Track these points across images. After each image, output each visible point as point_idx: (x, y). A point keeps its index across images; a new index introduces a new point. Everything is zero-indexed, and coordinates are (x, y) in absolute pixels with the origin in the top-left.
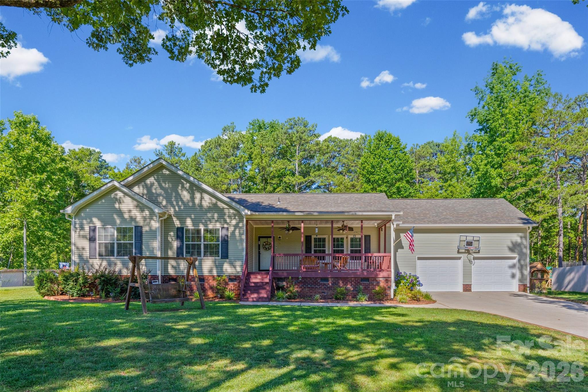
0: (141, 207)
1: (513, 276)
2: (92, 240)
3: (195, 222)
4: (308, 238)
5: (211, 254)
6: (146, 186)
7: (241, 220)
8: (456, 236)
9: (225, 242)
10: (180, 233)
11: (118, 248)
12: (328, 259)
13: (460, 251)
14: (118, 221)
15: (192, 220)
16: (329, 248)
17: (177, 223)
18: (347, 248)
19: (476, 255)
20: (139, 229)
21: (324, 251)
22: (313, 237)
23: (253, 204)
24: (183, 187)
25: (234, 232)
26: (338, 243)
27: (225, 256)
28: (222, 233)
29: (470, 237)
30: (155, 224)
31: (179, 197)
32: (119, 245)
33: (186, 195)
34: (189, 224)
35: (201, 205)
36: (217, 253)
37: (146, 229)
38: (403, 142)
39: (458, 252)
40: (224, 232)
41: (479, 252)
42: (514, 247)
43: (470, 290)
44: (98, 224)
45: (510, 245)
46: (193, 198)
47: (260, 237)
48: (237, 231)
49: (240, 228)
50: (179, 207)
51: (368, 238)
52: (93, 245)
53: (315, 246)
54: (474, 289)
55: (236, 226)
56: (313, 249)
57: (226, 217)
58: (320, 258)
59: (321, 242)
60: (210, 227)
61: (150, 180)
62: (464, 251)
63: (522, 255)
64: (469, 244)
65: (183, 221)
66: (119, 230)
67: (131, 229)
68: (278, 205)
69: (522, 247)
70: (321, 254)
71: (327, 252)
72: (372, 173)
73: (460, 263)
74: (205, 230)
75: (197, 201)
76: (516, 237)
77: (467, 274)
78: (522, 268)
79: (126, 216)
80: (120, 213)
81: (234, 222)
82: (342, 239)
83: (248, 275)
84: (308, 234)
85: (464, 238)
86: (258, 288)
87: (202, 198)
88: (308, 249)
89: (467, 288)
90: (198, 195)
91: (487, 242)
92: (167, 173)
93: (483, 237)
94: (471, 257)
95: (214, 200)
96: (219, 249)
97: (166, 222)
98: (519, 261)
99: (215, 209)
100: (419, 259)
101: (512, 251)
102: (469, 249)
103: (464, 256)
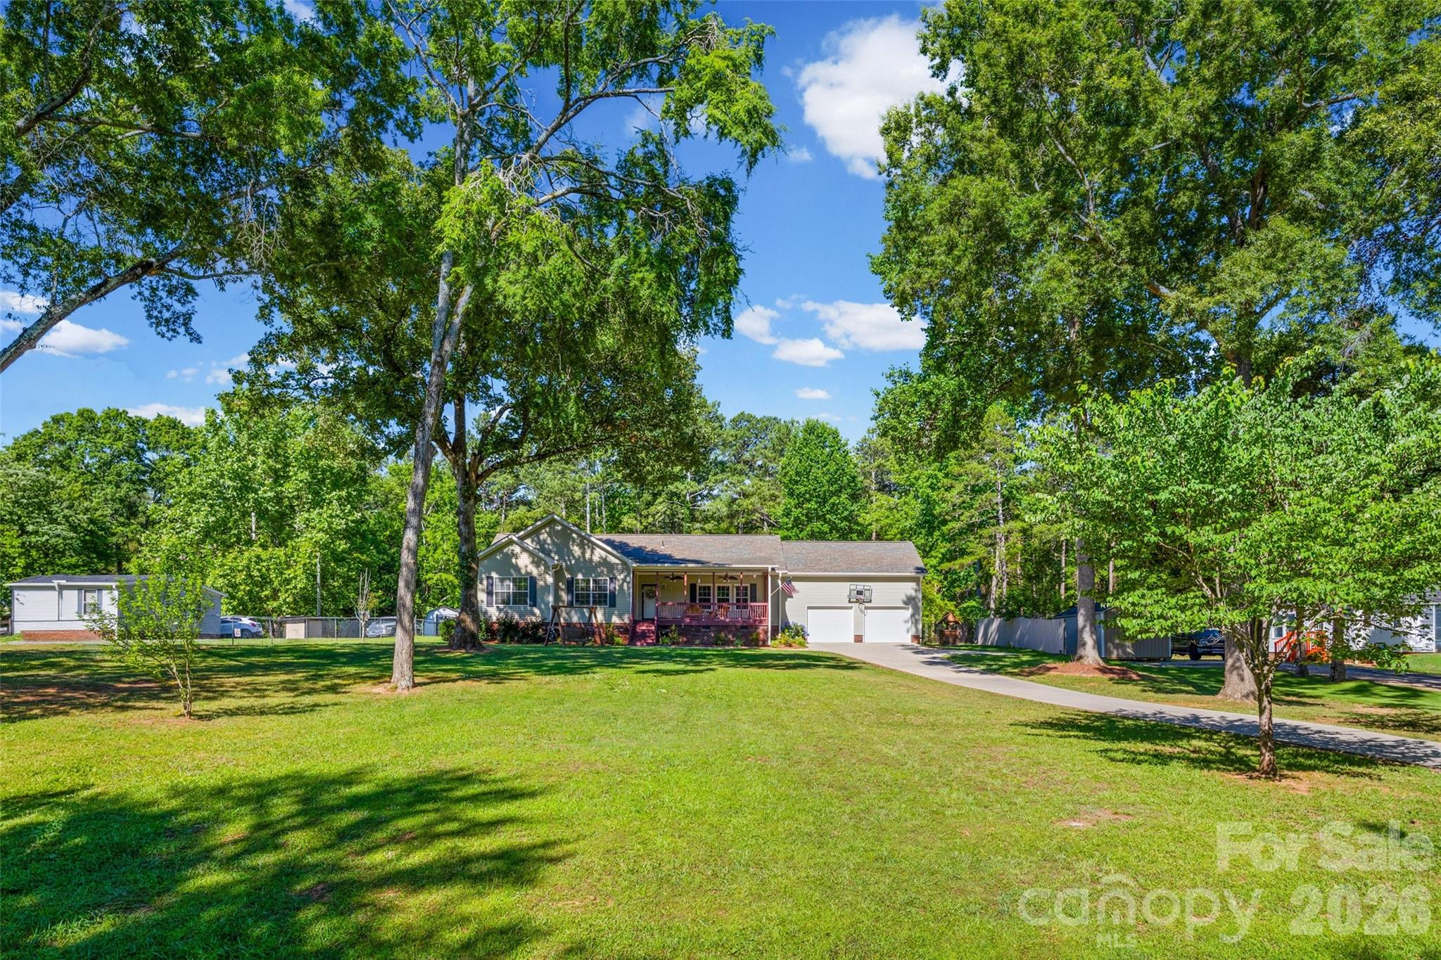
0: (537, 563)
1: (908, 629)
2: (489, 592)
3: (586, 575)
4: (693, 587)
5: (601, 606)
6: (539, 542)
7: (628, 575)
8: (846, 586)
9: (613, 594)
10: (570, 585)
11: (514, 597)
12: (714, 608)
13: (852, 600)
14: (514, 575)
15: (583, 574)
16: (715, 597)
17: (568, 576)
18: (733, 597)
19: (867, 605)
20: (534, 581)
21: (709, 600)
22: (698, 585)
23: (635, 549)
24: (574, 541)
25: (621, 586)
26: (724, 590)
27: (613, 605)
28: (611, 585)
29: (860, 586)
30: (550, 580)
31: (570, 553)
32: (514, 594)
33: (576, 550)
34: (580, 576)
35: (591, 560)
36: (605, 602)
37: (540, 582)
38: (843, 436)
39: (850, 601)
41: (870, 602)
42: (910, 601)
43: (861, 640)
44: (496, 577)
45: (904, 596)
46: (583, 553)
47: (644, 586)
48: (624, 585)
49: (628, 581)
50: (571, 561)
51: (753, 586)
53: (700, 595)
54: (866, 639)
55: (624, 580)
56: (698, 597)
58: (705, 607)
59: (706, 590)
60: (600, 579)
61: (544, 536)
62: (855, 600)
63: (916, 608)
64: (860, 593)
65: (573, 573)
66: (514, 581)
67: (526, 580)
68: (663, 550)
69: (916, 599)
70: (706, 601)
71: (712, 601)
72: (796, 482)
73: (852, 612)
74: (594, 581)
75: (588, 555)
76: (909, 588)
77: (859, 623)
78: (915, 622)
79: (523, 571)
80: (517, 568)
81: (622, 576)
82: (728, 587)
83: (635, 622)
84: (693, 583)
85: (853, 587)
86: (644, 635)
87: (592, 553)
88: (693, 598)
89: (859, 639)
90: (589, 549)
91: (879, 592)
92: (559, 528)
93: (874, 586)
94: (862, 607)
95: (604, 554)
96: (608, 600)
97: (558, 575)
98: (913, 616)
99: (604, 562)
100: (809, 608)
101: (905, 603)
102: (860, 598)
103: (855, 606)
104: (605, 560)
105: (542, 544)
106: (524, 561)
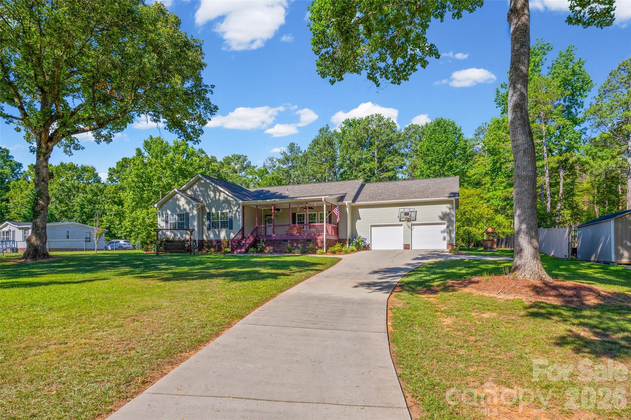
0: (189, 203)
1: (444, 239)
2: (167, 222)
3: (217, 210)
4: (294, 215)
5: (224, 227)
6: (193, 191)
7: (239, 207)
8: (397, 210)
9: (231, 221)
10: (209, 216)
11: (178, 225)
13: (402, 219)
14: (178, 211)
15: (215, 209)
17: (208, 211)
19: (413, 222)
20: (187, 214)
22: (297, 214)
24: (210, 189)
25: (236, 214)
26: (312, 216)
27: (231, 228)
28: (230, 215)
29: (407, 209)
30: (195, 212)
31: (209, 196)
32: (178, 223)
33: (212, 194)
34: (214, 210)
35: (219, 199)
36: (227, 227)
37: (191, 215)
39: (400, 221)
40: (231, 214)
41: (415, 220)
42: (445, 216)
43: (409, 248)
44: (169, 212)
45: (441, 215)
46: (215, 195)
47: (266, 216)
48: (237, 213)
49: (239, 212)
50: (209, 201)
52: (167, 225)
53: (299, 220)
54: (415, 247)
55: (237, 211)
56: (297, 221)
57: (232, 206)
59: (301, 217)
60: (224, 211)
61: (195, 187)
62: (404, 219)
63: (450, 222)
64: (407, 214)
65: (210, 209)
66: (178, 215)
67: (183, 214)
69: (451, 216)
70: (302, 225)
71: (305, 223)
73: (402, 228)
74: (221, 213)
75: (217, 197)
76: (445, 208)
77: (407, 236)
78: (450, 232)
79: (182, 208)
80: (179, 207)
81: (236, 208)
82: (315, 215)
83: (242, 239)
84: (294, 212)
85: (402, 210)
86: (243, 246)
87: (220, 195)
88: (294, 222)
89: (407, 247)
90: (218, 194)
91: (422, 212)
92: (203, 181)
93: (417, 208)
94: (410, 224)
95: (226, 196)
96: (228, 224)
97: (202, 210)
98: (448, 227)
99: (226, 201)
100: (372, 226)
101: (442, 218)
102: (408, 218)
103: (404, 223)
104: (226, 199)
105: (195, 192)
106: (182, 202)
